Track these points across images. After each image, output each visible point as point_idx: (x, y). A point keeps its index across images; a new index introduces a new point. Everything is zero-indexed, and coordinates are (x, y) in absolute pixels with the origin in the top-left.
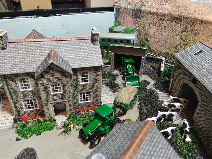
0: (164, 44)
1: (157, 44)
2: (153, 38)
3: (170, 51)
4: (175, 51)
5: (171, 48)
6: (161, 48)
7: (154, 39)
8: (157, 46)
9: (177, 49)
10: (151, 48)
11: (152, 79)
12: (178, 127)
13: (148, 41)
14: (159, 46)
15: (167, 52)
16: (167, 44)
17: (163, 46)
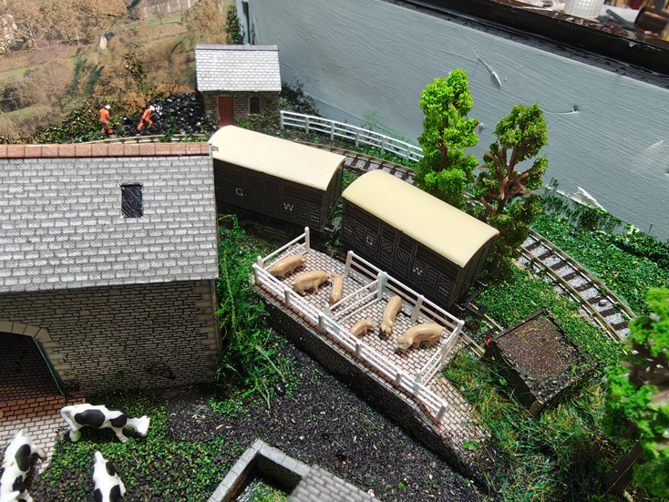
12: (76, 443)
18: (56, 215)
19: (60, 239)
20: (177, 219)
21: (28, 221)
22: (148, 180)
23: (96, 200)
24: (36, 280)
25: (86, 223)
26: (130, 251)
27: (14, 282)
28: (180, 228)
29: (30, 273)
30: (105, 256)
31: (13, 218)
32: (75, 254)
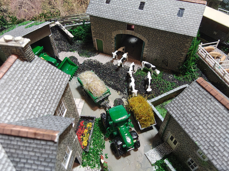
0: (32, 5)
1: (23, 9)
2: (10, 4)
3: (45, 11)
4: (51, 7)
5: (45, 6)
6: (31, 12)
7: (13, 5)
8: (25, 11)
9: (52, 4)
10: (17, 17)
11: (71, 51)
13: (5, 11)
14: (27, 11)
15: (43, 14)
16: (37, 4)
17: (33, 8)
18: (162, 12)
19: (161, 18)
20: (191, 20)
21: (156, 12)
22: (186, 8)
23: (172, 11)
24: (154, 26)
25: (168, 15)
26: (176, 25)
27: (149, 25)
28: (191, 22)
29: (153, 24)
30: (170, 24)
31: (153, 11)
32: (163, 22)
